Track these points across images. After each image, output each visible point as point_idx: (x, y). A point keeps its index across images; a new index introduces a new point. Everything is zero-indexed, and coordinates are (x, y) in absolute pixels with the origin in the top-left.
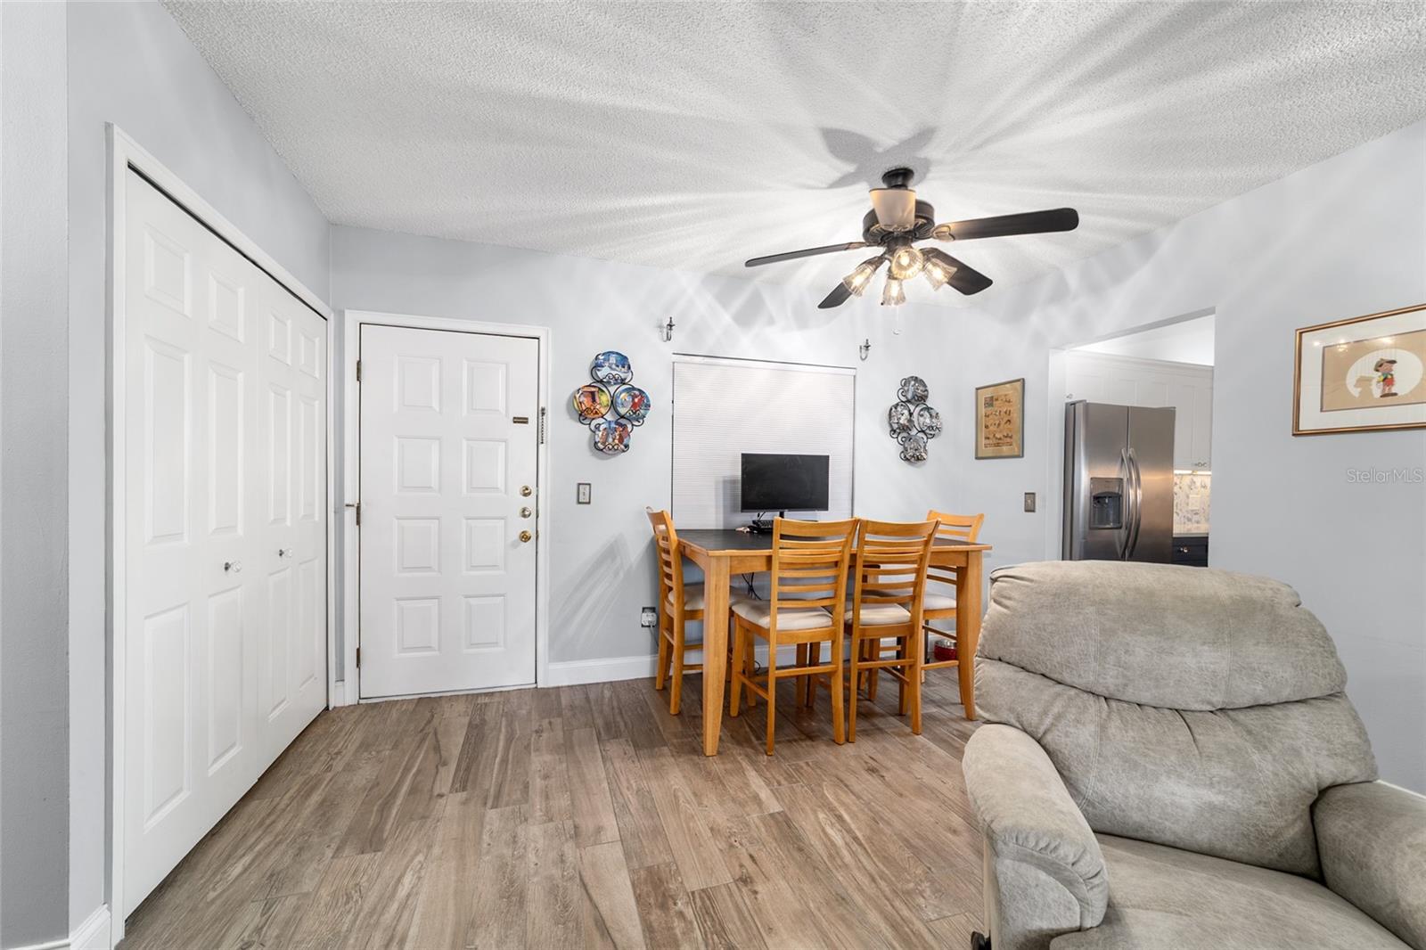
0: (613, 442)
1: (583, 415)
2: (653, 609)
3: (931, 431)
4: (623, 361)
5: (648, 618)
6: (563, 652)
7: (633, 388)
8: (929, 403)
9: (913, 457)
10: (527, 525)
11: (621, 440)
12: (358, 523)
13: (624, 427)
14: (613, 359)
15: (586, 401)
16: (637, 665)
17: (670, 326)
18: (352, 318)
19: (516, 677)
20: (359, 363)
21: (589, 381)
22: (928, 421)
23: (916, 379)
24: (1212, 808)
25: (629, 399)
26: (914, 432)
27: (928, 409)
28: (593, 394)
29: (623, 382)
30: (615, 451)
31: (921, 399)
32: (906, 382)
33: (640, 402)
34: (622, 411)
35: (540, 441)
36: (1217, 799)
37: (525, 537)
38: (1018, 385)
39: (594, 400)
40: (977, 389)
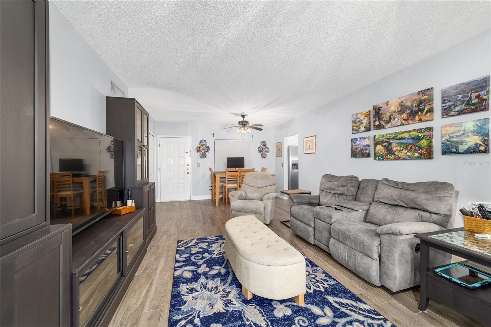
0: (204, 156)
1: (198, 151)
2: (211, 186)
3: (268, 152)
4: (205, 141)
5: (211, 188)
6: (194, 194)
7: (207, 146)
8: (267, 146)
9: (264, 156)
10: (188, 171)
11: (205, 156)
12: (160, 171)
13: (205, 153)
14: (203, 141)
15: (198, 149)
16: (209, 197)
17: (213, 135)
18: (158, 137)
19: (187, 198)
20: (160, 144)
21: (199, 145)
22: (267, 150)
23: (264, 142)
24: (258, 196)
25: (206, 148)
26: (264, 152)
27: (267, 147)
28: (200, 147)
29: (205, 145)
30: (204, 158)
31: (265, 145)
32: (262, 142)
33: (208, 149)
34: (205, 150)
35: (190, 156)
36: (258, 195)
37: (188, 173)
38: (280, 143)
39: (200, 148)
40: (276, 143)
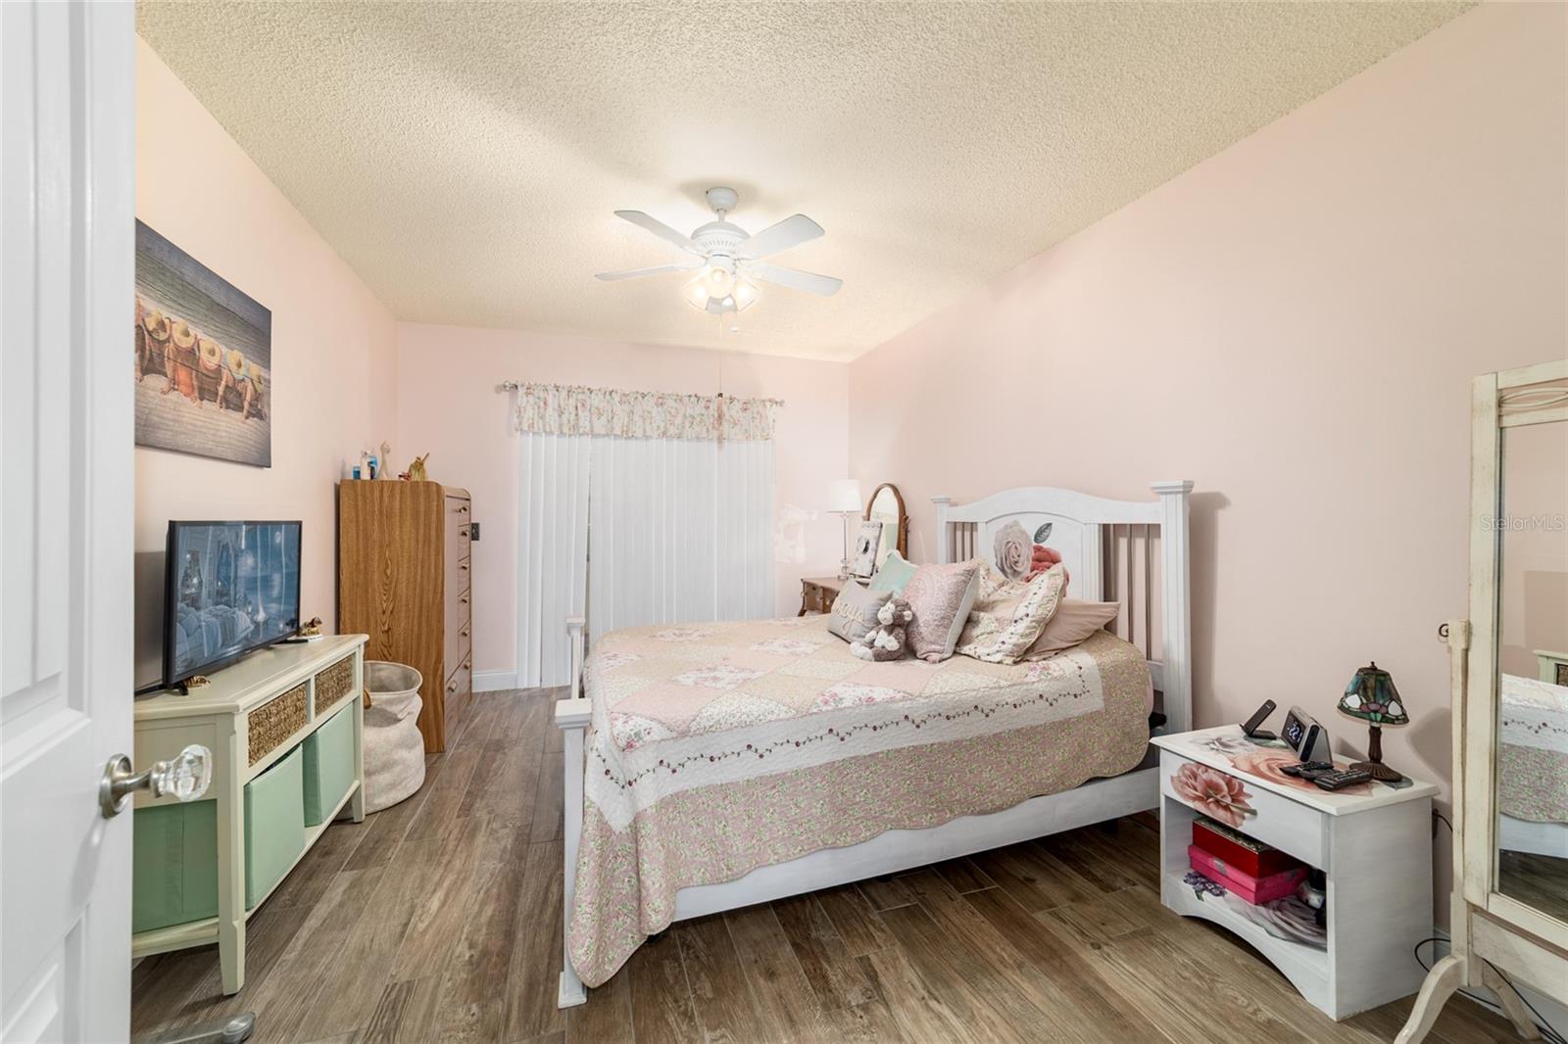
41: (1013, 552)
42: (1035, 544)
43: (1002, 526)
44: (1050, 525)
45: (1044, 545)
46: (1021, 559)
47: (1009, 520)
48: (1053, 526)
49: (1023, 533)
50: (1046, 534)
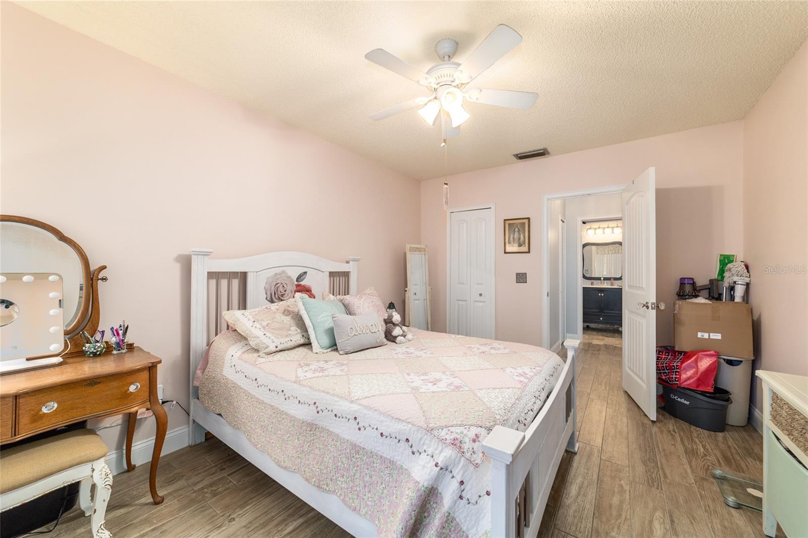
41: (281, 289)
42: (296, 283)
43: (273, 273)
44: (306, 272)
45: (302, 283)
46: (287, 292)
47: (279, 270)
48: (308, 273)
49: (289, 277)
50: (303, 277)
